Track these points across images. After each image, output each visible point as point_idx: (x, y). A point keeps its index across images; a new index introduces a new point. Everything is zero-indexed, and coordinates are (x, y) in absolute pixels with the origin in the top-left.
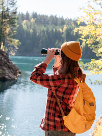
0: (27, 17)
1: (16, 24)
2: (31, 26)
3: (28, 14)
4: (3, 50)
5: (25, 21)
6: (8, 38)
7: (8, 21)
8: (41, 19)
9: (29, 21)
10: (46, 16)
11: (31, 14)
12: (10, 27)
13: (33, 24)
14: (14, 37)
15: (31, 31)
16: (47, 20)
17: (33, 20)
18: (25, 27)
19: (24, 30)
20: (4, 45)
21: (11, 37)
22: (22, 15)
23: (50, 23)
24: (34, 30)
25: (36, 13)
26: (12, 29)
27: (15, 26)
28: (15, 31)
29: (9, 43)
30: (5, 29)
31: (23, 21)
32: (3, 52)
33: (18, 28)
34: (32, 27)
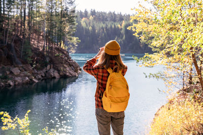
0: (85, 15)
1: (75, 22)
2: (89, 23)
3: (86, 12)
4: (64, 48)
5: (84, 19)
6: (67, 36)
7: (67, 20)
8: (99, 16)
9: (88, 19)
10: (105, 13)
11: (89, 12)
12: (69, 25)
13: (91, 22)
14: (74, 35)
15: (90, 28)
16: (105, 17)
17: (91, 18)
18: (83, 24)
19: (83, 27)
20: (64, 43)
21: (70, 35)
22: (81, 12)
23: (109, 19)
24: (93, 27)
25: (94, 11)
26: (71, 27)
27: (74, 24)
28: (74, 29)
29: (68, 41)
30: (65, 27)
31: (82, 18)
32: (63, 50)
33: (77, 26)
34: (91, 25)
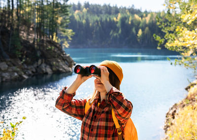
0: (79, 7)
1: (68, 13)
2: (83, 16)
3: (79, 5)
4: (56, 41)
5: (77, 12)
6: (60, 28)
7: (60, 10)
8: (94, 9)
9: (81, 11)
10: (99, 6)
11: (83, 4)
12: (62, 16)
13: (85, 15)
14: (67, 27)
15: (84, 21)
16: (100, 10)
17: (85, 10)
18: (77, 18)
19: (76, 21)
20: (56, 35)
21: (64, 27)
22: (74, 5)
23: (103, 12)
24: (87, 20)
25: (88, 3)
26: (64, 19)
27: (67, 15)
28: (68, 21)
29: (61, 34)
30: (57, 18)
31: (75, 11)
32: (56, 43)
33: (71, 17)
34: (85, 18)
